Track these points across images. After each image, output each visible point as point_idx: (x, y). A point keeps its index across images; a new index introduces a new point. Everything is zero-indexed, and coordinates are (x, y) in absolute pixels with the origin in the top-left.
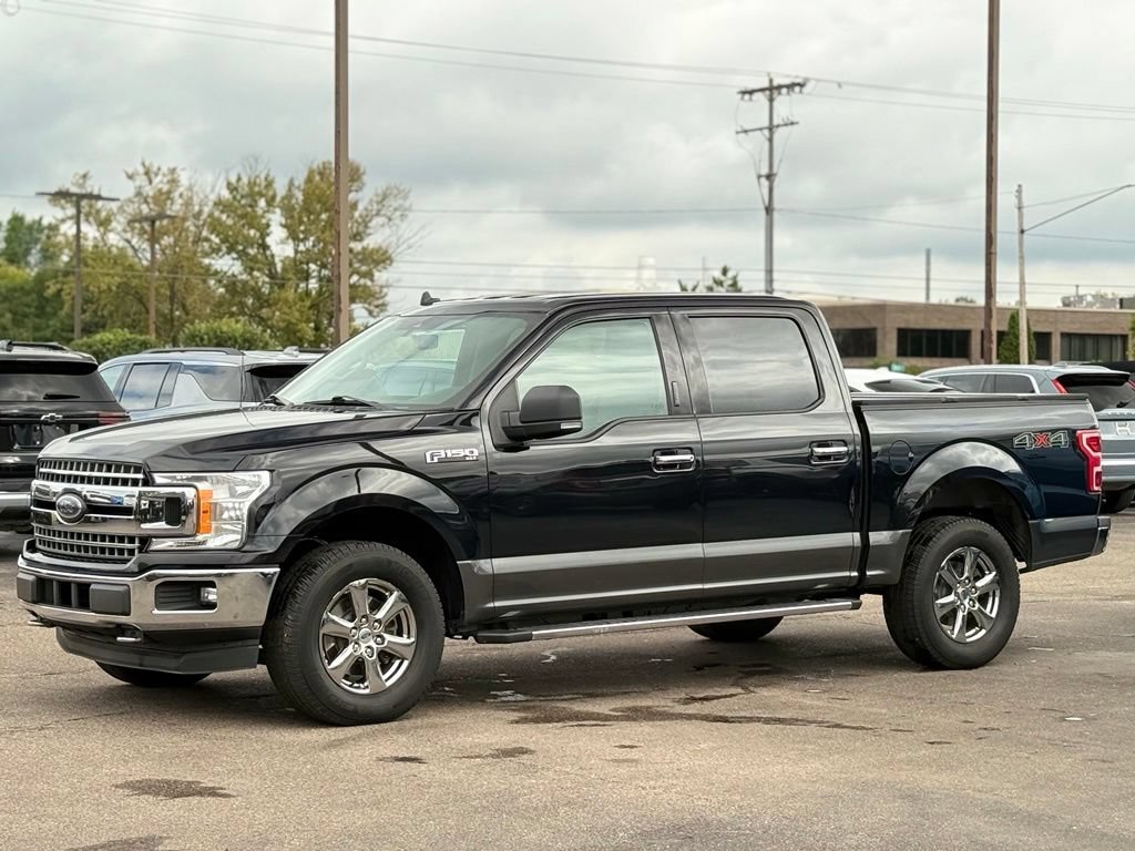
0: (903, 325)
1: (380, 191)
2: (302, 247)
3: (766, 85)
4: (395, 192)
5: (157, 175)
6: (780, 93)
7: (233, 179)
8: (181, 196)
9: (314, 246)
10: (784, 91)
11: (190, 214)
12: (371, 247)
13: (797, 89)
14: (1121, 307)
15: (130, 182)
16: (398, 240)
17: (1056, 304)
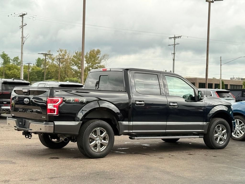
0: (200, 82)
1: (103, 55)
2: (89, 65)
3: (174, 37)
4: (106, 55)
5: (63, 51)
6: (176, 38)
7: (77, 52)
8: (67, 55)
9: (91, 65)
10: (177, 38)
11: (69, 58)
12: (101, 65)
13: (179, 38)
14: (242, 80)
15: (58, 52)
16: (107, 64)
17: (229, 79)
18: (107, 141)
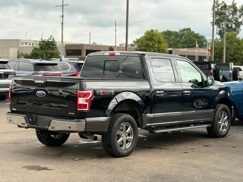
0: (87, 49)
18: (131, 137)
